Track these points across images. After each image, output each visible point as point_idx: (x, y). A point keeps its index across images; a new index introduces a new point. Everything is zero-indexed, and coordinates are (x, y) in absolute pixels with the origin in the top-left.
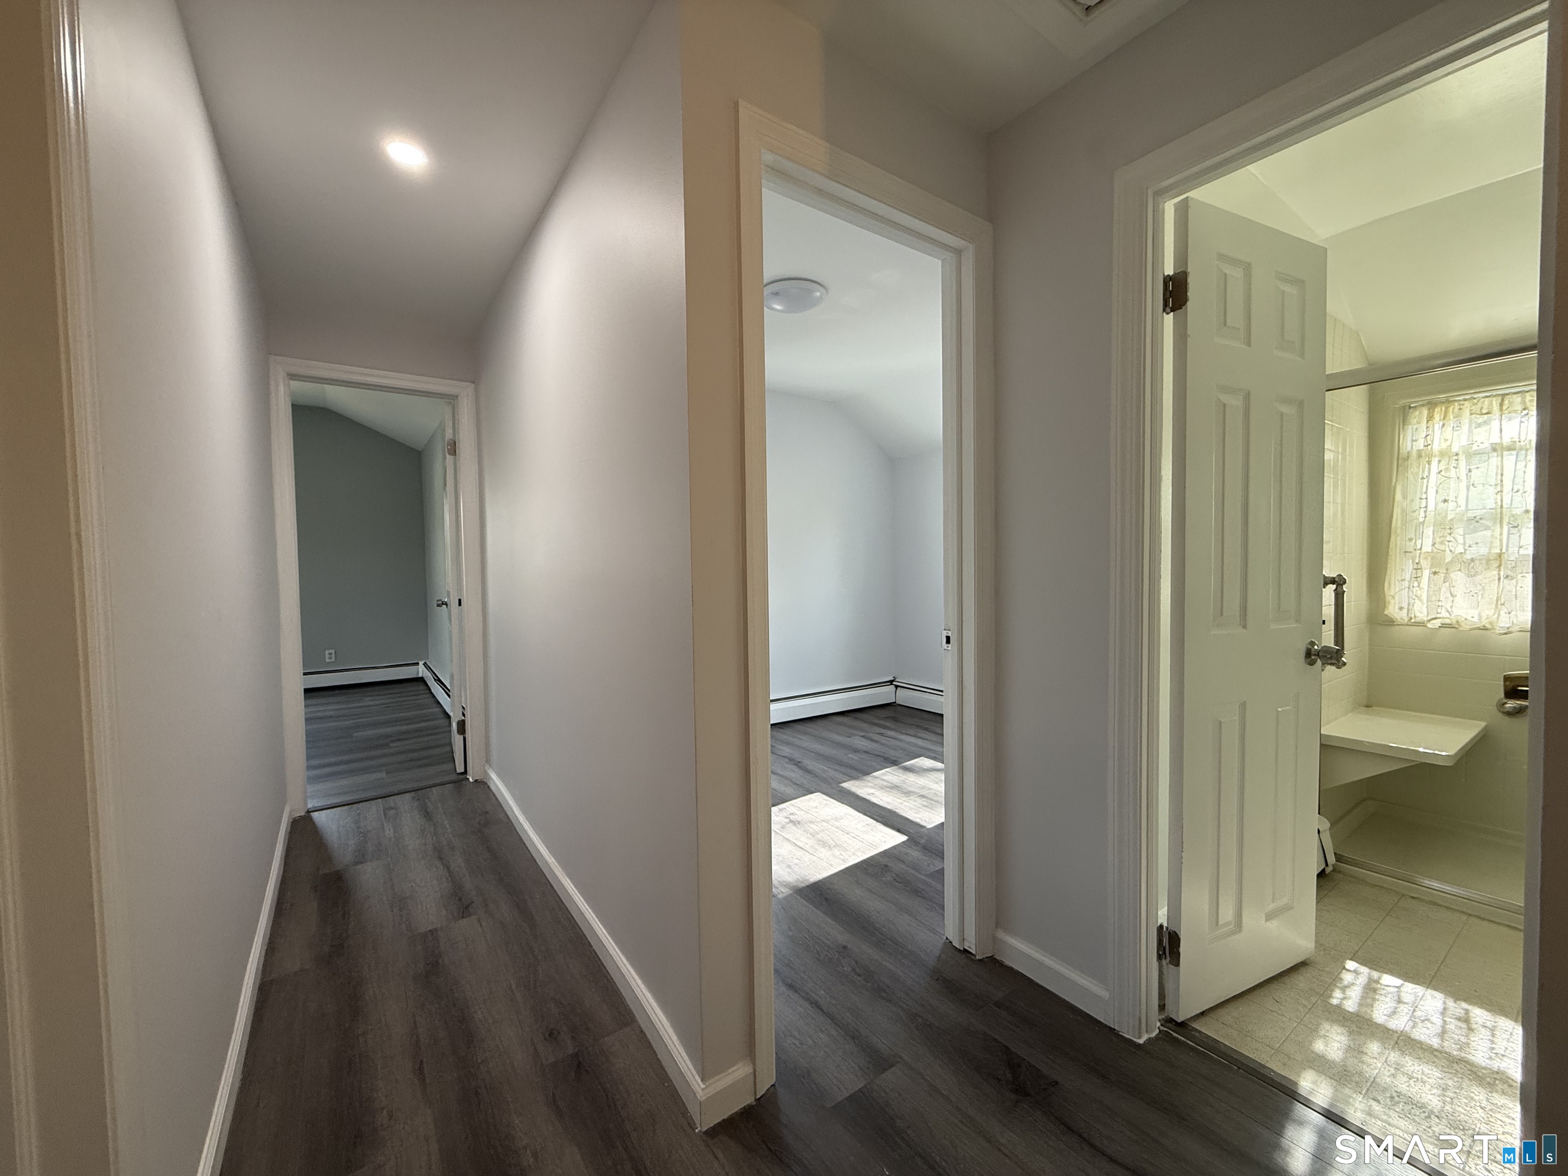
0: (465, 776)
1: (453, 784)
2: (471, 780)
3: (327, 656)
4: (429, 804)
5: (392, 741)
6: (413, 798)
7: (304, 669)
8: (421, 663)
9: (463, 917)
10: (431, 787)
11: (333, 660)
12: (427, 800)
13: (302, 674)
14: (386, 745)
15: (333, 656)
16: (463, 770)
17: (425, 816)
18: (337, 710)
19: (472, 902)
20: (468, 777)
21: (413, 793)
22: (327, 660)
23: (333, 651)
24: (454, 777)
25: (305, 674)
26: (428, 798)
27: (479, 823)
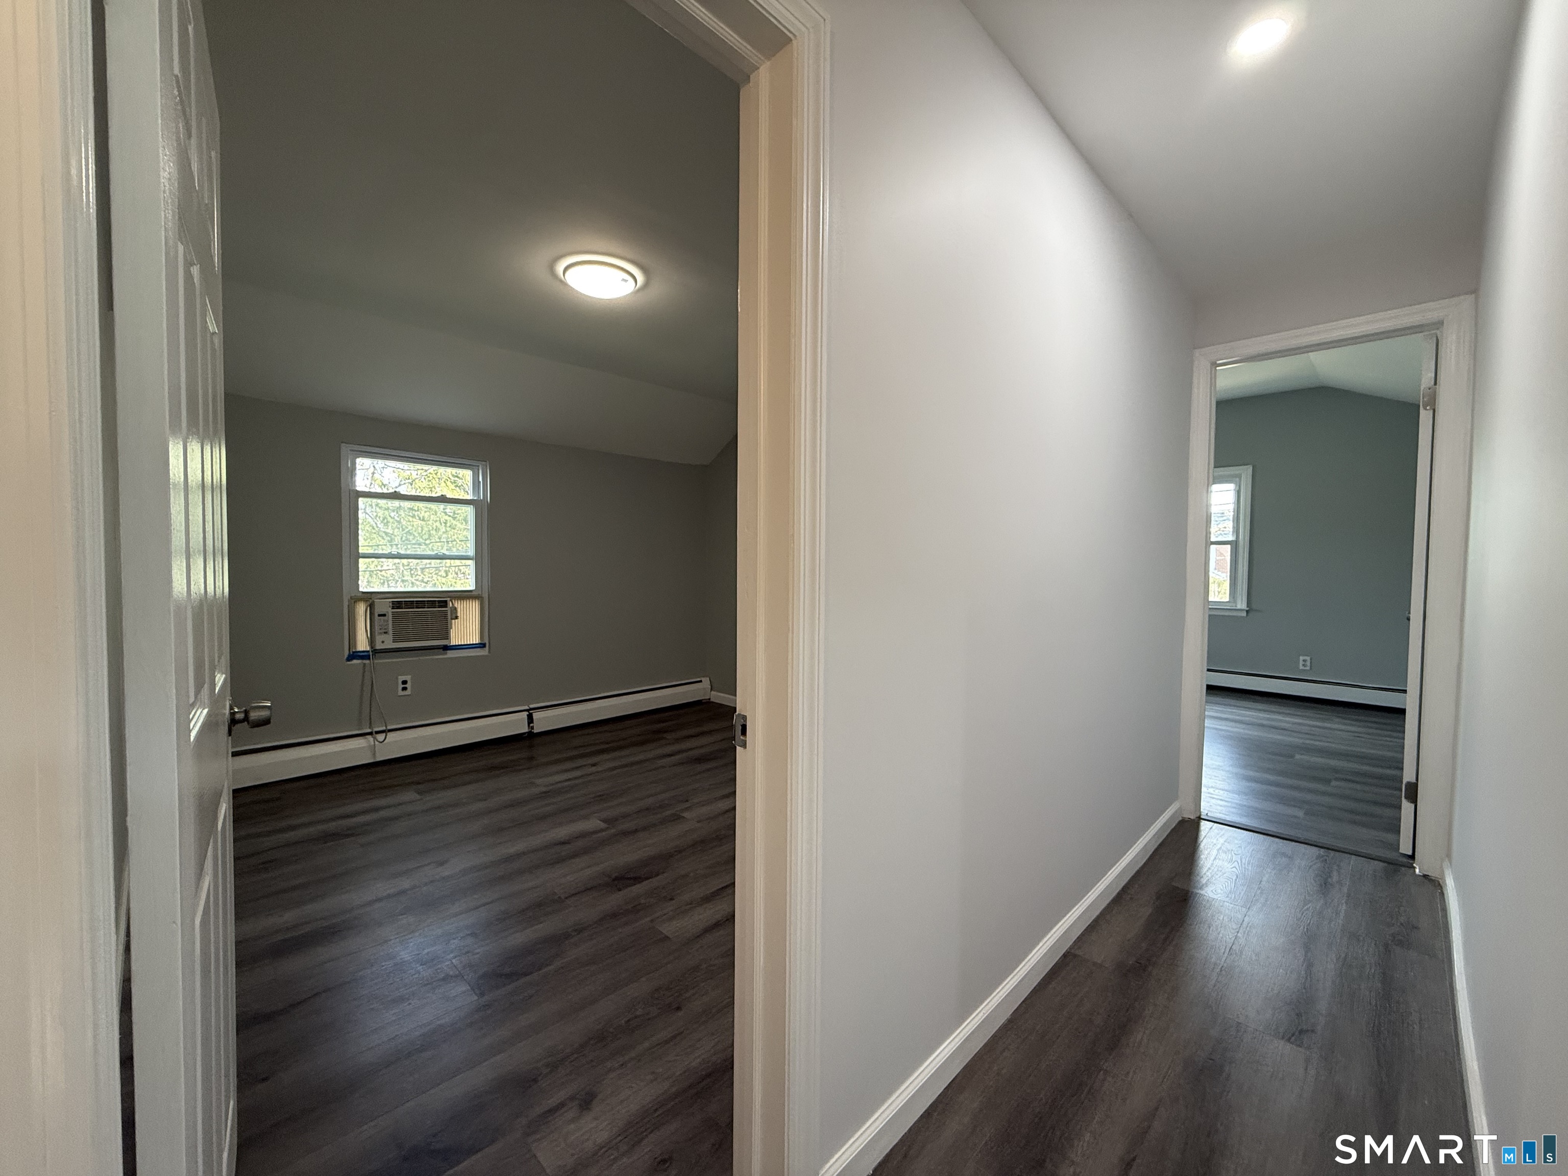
0: (1411, 862)
1: (1385, 864)
2: (1417, 871)
3: (1301, 663)
4: (1335, 874)
5: (1336, 779)
6: (1318, 857)
7: (1208, 665)
9: (1289, 1040)
10: (1352, 854)
11: (1308, 668)
12: (1336, 868)
13: (1206, 670)
14: (1327, 781)
15: (1308, 663)
16: (1410, 853)
17: (1321, 885)
18: (1300, 724)
19: (1313, 1031)
20: (1414, 865)
21: (1322, 850)
22: (1301, 667)
23: (1308, 658)
24: (1390, 855)
25: (1209, 670)
26: (1338, 866)
27: (1393, 935)
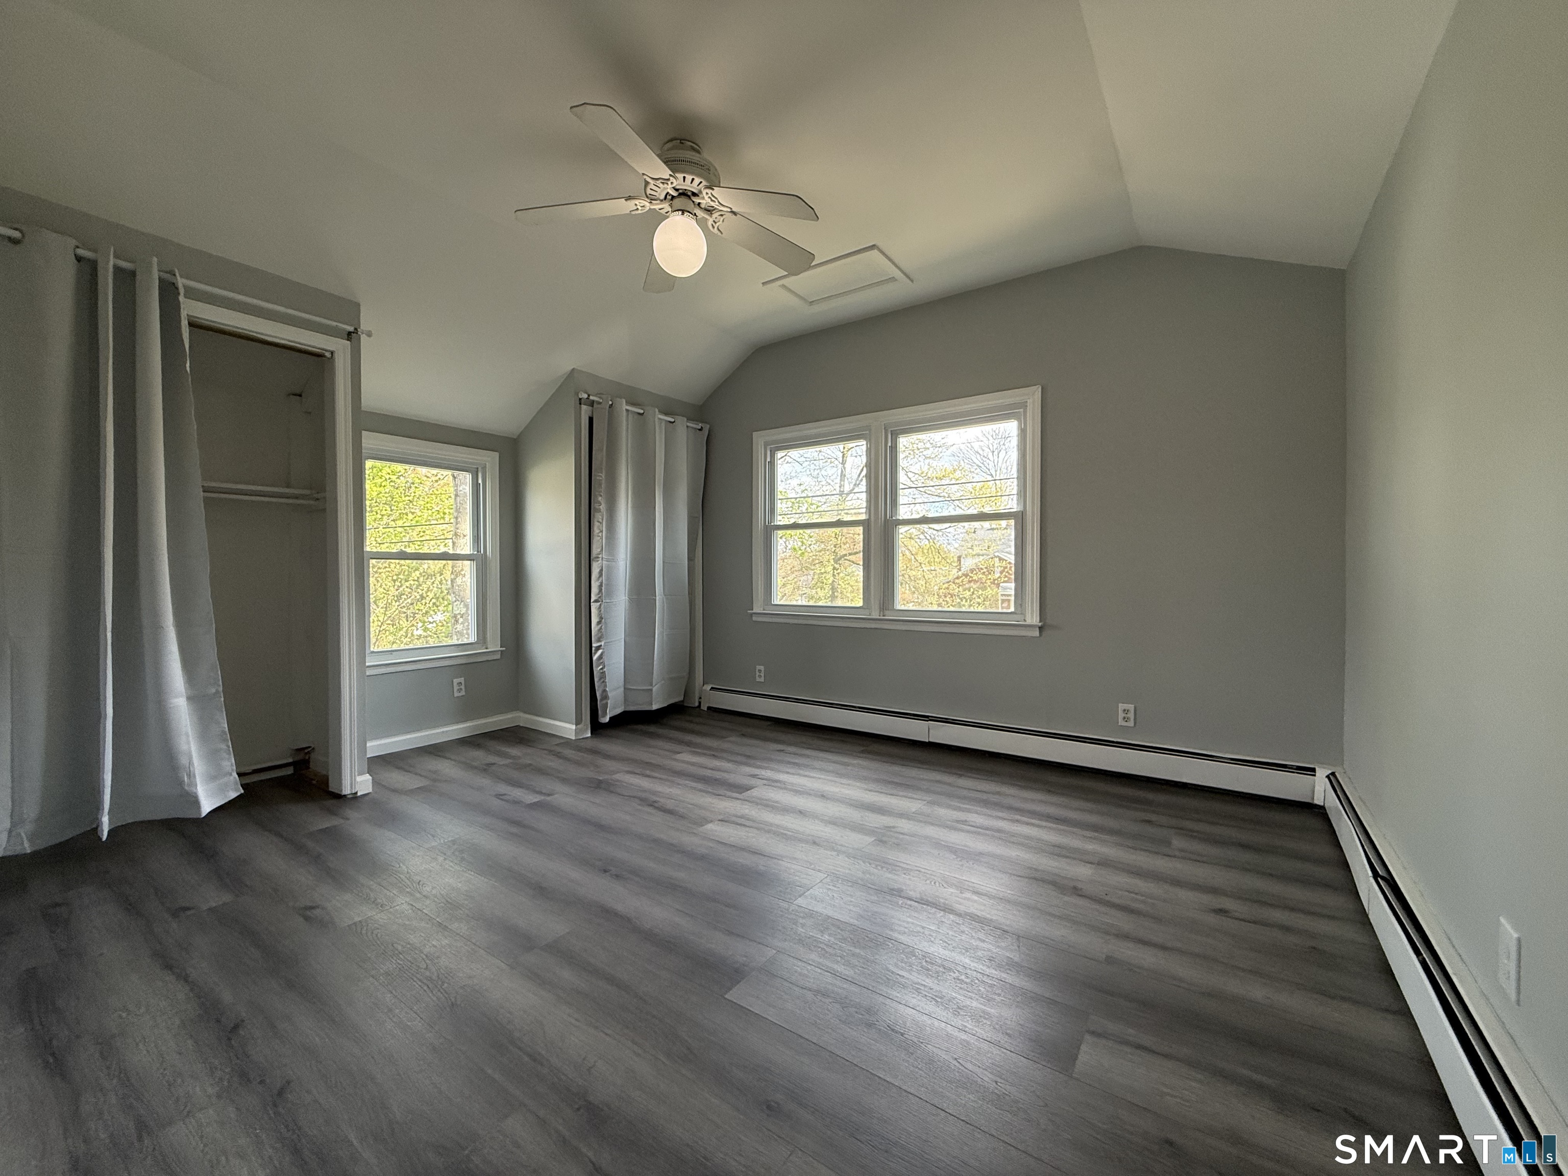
3: (1121, 715)
8: (1322, 773)
11: (1131, 724)
15: (1131, 715)
22: (1121, 722)
23: (1131, 707)
